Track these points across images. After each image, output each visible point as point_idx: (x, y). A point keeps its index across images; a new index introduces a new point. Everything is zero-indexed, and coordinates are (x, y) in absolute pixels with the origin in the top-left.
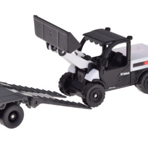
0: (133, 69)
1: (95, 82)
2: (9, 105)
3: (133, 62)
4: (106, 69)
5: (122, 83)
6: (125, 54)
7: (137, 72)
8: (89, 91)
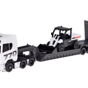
0: (72, 40)
3: (72, 37)
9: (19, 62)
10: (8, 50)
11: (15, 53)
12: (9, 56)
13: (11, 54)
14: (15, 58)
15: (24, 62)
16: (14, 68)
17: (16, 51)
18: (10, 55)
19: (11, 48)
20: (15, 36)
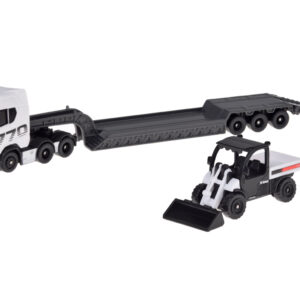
0: (272, 177)
1: (236, 192)
2: (277, 110)
3: (271, 169)
4: (247, 177)
5: (261, 192)
6: (263, 161)
7: (275, 180)
8: (231, 202)
9: (35, 150)
10: (7, 123)
11: (22, 130)
12: (8, 137)
13: (13, 131)
14: (23, 140)
15: (46, 150)
16: (21, 164)
17: (25, 126)
18: (10, 134)
19: (12, 120)
20: (23, 91)
